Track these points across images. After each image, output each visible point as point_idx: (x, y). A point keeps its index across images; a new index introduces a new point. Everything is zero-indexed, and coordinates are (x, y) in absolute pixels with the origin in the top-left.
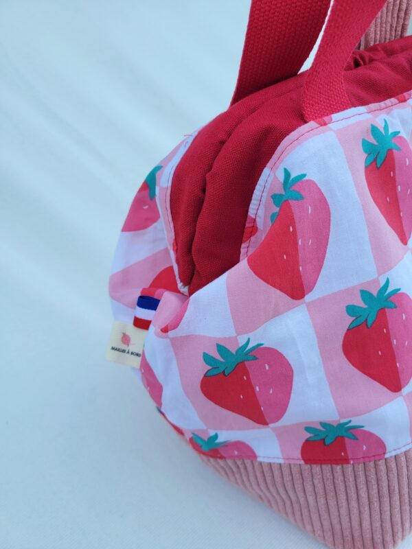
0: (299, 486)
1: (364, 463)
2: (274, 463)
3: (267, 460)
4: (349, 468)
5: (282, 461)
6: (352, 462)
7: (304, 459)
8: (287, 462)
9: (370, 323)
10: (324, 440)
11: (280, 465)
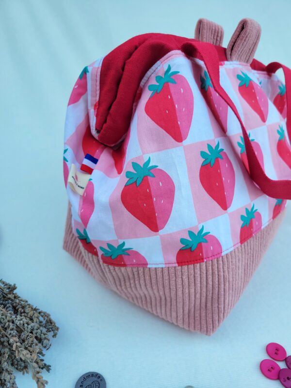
0: (173, 282)
1: (212, 260)
2: (158, 268)
3: (154, 266)
4: (204, 264)
5: (163, 266)
6: (205, 261)
7: (178, 263)
8: (167, 266)
9: (212, 165)
10: (191, 248)
11: (162, 268)
